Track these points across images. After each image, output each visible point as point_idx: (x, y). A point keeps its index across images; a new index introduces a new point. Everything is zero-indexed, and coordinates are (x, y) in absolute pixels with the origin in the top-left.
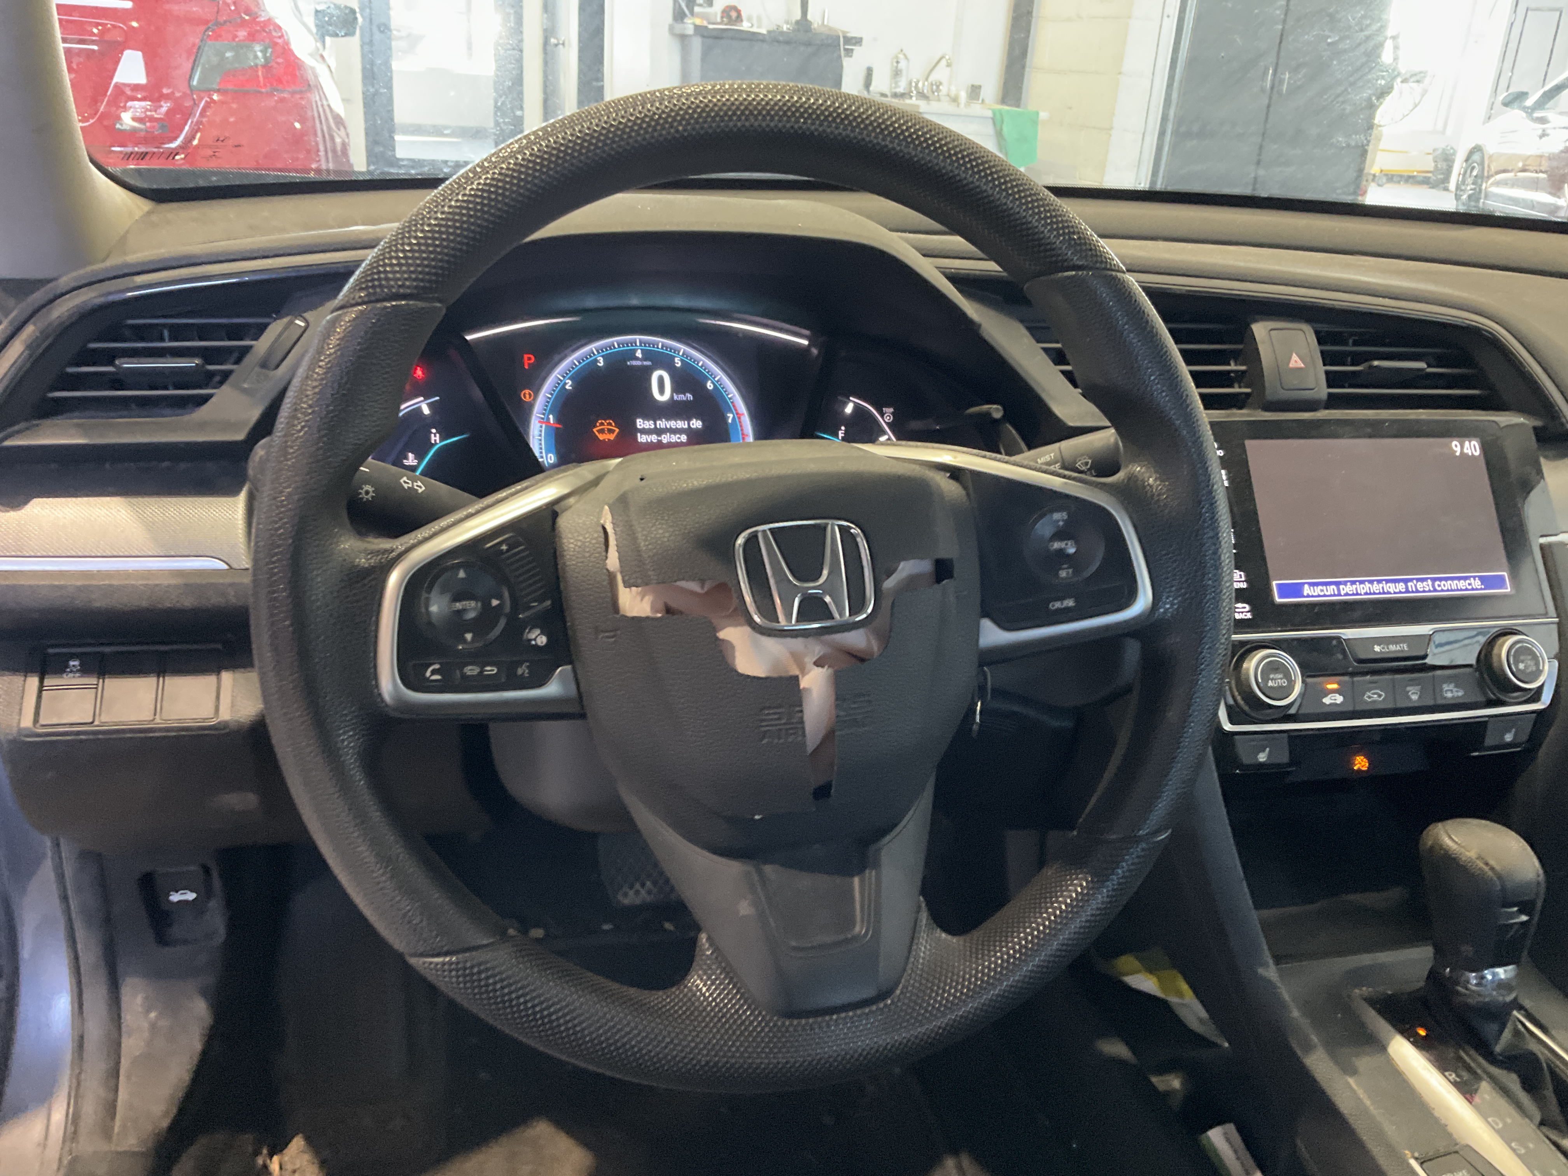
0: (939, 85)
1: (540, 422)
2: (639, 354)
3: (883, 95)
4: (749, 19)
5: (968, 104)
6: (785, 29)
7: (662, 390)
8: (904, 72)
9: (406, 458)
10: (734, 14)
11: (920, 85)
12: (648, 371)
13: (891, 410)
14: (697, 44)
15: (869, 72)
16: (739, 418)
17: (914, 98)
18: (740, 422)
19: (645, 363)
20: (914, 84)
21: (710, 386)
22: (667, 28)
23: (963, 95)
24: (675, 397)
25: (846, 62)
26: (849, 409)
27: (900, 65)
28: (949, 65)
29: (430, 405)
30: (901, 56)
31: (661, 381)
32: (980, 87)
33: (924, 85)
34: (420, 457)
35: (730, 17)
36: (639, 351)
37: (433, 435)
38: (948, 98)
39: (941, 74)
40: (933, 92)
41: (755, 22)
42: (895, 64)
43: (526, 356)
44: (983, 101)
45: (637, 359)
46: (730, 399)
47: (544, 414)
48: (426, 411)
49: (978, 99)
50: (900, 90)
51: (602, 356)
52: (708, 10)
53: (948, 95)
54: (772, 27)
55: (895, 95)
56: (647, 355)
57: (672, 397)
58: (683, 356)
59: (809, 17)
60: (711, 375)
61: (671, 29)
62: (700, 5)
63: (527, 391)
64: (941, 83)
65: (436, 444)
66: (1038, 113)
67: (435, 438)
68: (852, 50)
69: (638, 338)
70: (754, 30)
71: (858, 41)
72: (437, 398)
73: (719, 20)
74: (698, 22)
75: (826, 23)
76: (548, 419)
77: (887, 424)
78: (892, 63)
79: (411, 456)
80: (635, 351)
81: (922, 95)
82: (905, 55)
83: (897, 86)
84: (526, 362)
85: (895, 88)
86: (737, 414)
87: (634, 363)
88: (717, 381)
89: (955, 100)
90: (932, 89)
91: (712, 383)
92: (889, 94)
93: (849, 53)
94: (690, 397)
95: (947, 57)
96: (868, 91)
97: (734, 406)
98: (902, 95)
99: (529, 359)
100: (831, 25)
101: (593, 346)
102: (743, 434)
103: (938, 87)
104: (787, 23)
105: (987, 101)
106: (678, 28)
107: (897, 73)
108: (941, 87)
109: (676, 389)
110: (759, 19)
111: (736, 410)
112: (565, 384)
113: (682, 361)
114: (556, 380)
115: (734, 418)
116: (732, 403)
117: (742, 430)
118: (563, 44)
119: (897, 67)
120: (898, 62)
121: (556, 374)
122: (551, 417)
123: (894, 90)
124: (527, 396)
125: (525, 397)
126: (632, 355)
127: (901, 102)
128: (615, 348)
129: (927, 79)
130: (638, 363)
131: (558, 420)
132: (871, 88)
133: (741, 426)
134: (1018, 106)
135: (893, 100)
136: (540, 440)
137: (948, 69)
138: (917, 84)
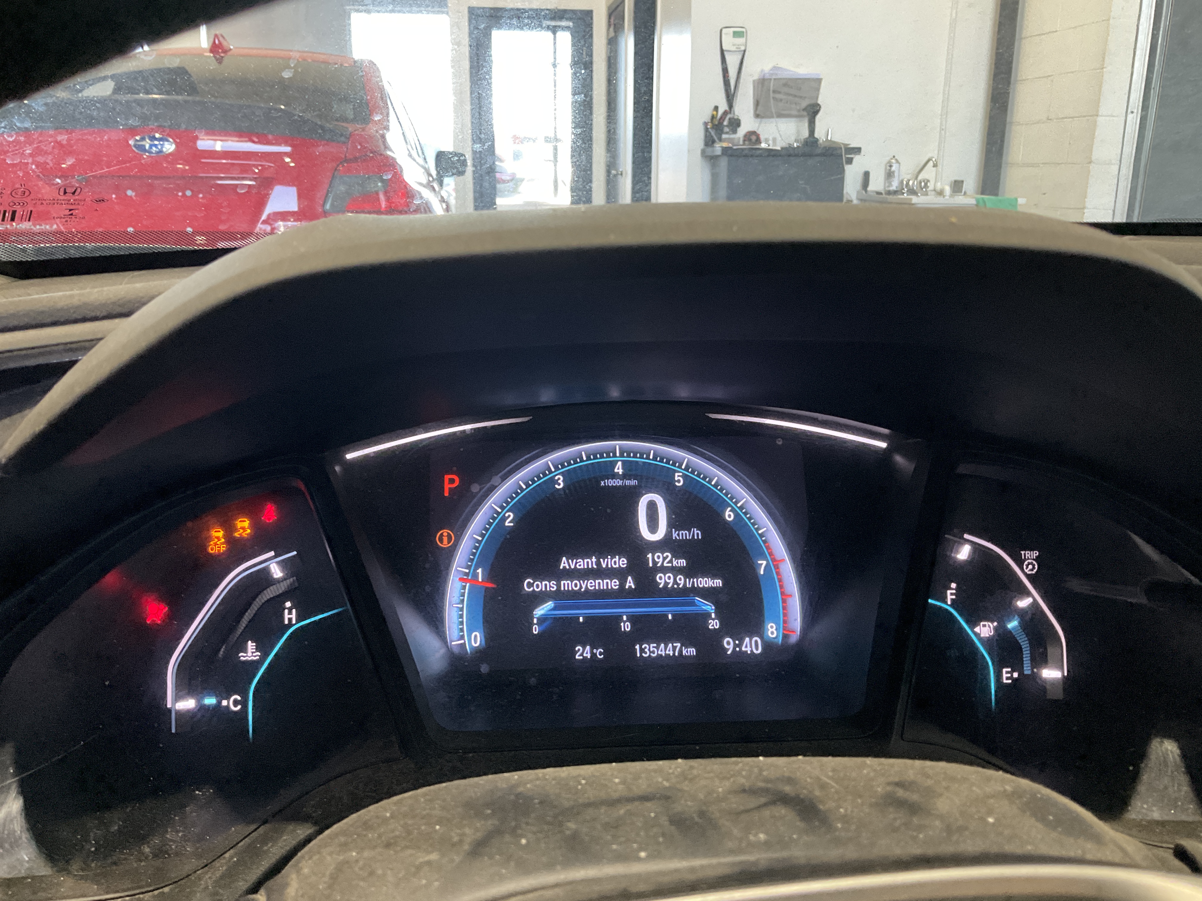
0: (927, 182)
1: (461, 579)
2: (619, 469)
3: (879, 193)
4: (767, 141)
5: (951, 196)
6: (795, 145)
7: (653, 526)
8: (896, 174)
9: (245, 650)
10: (754, 138)
11: (911, 183)
12: (632, 495)
13: (1036, 554)
14: (724, 163)
15: (867, 175)
16: (777, 567)
17: (905, 195)
18: (778, 574)
19: (628, 483)
20: (905, 183)
21: (729, 516)
22: (699, 152)
23: (948, 190)
24: (675, 535)
25: (847, 168)
26: (964, 553)
27: (893, 168)
28: (935, 166)
29: (283, 564)
30: (893, 161)
31: (652, 507)
32: (962, 182)
33: (914, 183)
34: (264, 648)
35: (750, 140)
36: (620, 463)
37: (286, 611)
38: (933, 193)
39: (928, 173)
40: (922, 189)
41: (771, 142)
42: (888, 168)
43: (447, 477)
44: (965, 193)
45: (614, 476)
46: (761, 536)
47: (469, 567)
48: (277, 572)
49: (961, 192)
50: (893, 188)
51: (562, 474)
52: (732, 136)
53: (935, 190)
54: (784, 145)
55: (889, 193)
56: (630, 470)
57: (669, 534)
58: (687, 469)
59: (816, 135)
60: (731, 499)
61: (703, 152)
62: (727, 133)
63: (445, 532)
64: (928, 181)
65: (290, 625)
66: (1016, 200)
67: (290, 616)
68: (852, 159)
69: (617, 444)
70: (770, 147)
71: (858, 150)
72: (295, 553)
73: (741, 143)
74: (725, 145)
75: (829, 139)
76: (476, 575)
77: (1028, 576)
78: (886, 168)
79: (251, 645)
80: (613, 464)
81: (912, 192)
82: (896, 160)
83: (890, 185)
84: (447, 487)
85: (889, 186)
86: (774, 560)
87: (611, 483)
88: (741, 508)
89: (941, 193)
90: (921, 186)
91: (733, 510)
92: (883, 192)
93: (850, 161)
94: (697, 533)
95: (934, 160)
96: (866, 191)
97: (768, 548)
98: (895, 192)
99: (452, 481)
100: (835, 139)
101: (549, 459)
102: (783, 593)
103: (926, 184)
104: (797, 141)
105: (968, 193)
106: (709, 151)
107: (890, 175)
108: (929, 184)
109: (673, 524)
110: (774, 140)
111: (771, 554)
112: (504, 519)
113: (685, 477)
114: (492, 511)
115: (767, 566)
116: (765, 542)
117: (781, 587)
118: (621, 174)
119: (890, 170)
120: (891, 166)
121: (492, 503)
122: (480, 571)
123: (887, 189)
124: (445, 539)
125: (441, 540)
126: (607, 471)
127: (895, 197)
128: (582, 460)
129: (916, 178)
130: (618, 483)
131: (491, 575)
132: (869, 189)
133: (780, 581)
134: (996, 195)
135: (888, 196)
136: (461, 609)
137: (935, 168)
138: (908, 184)
